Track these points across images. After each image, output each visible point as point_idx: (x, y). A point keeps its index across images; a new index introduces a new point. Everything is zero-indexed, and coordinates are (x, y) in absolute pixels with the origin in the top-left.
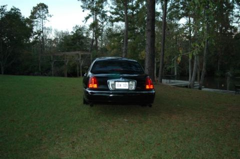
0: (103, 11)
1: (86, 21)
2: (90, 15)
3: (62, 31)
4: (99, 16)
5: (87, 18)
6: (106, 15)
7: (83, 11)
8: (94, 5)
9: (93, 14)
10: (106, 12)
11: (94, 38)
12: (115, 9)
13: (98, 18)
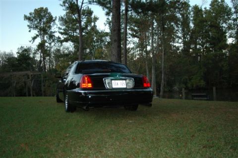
0: (51, 32)
1: (34, 41)
2: (37, 36)
3: (5, 52)
4: (47, 37)
5: (34, 38)
6: (54, 35)
7: (30, 31)
8: (42, 26)
9: (41, 34)
10: (54, 32)
11: (42, 59)
12: (64, 30)
13: (45, 38)
